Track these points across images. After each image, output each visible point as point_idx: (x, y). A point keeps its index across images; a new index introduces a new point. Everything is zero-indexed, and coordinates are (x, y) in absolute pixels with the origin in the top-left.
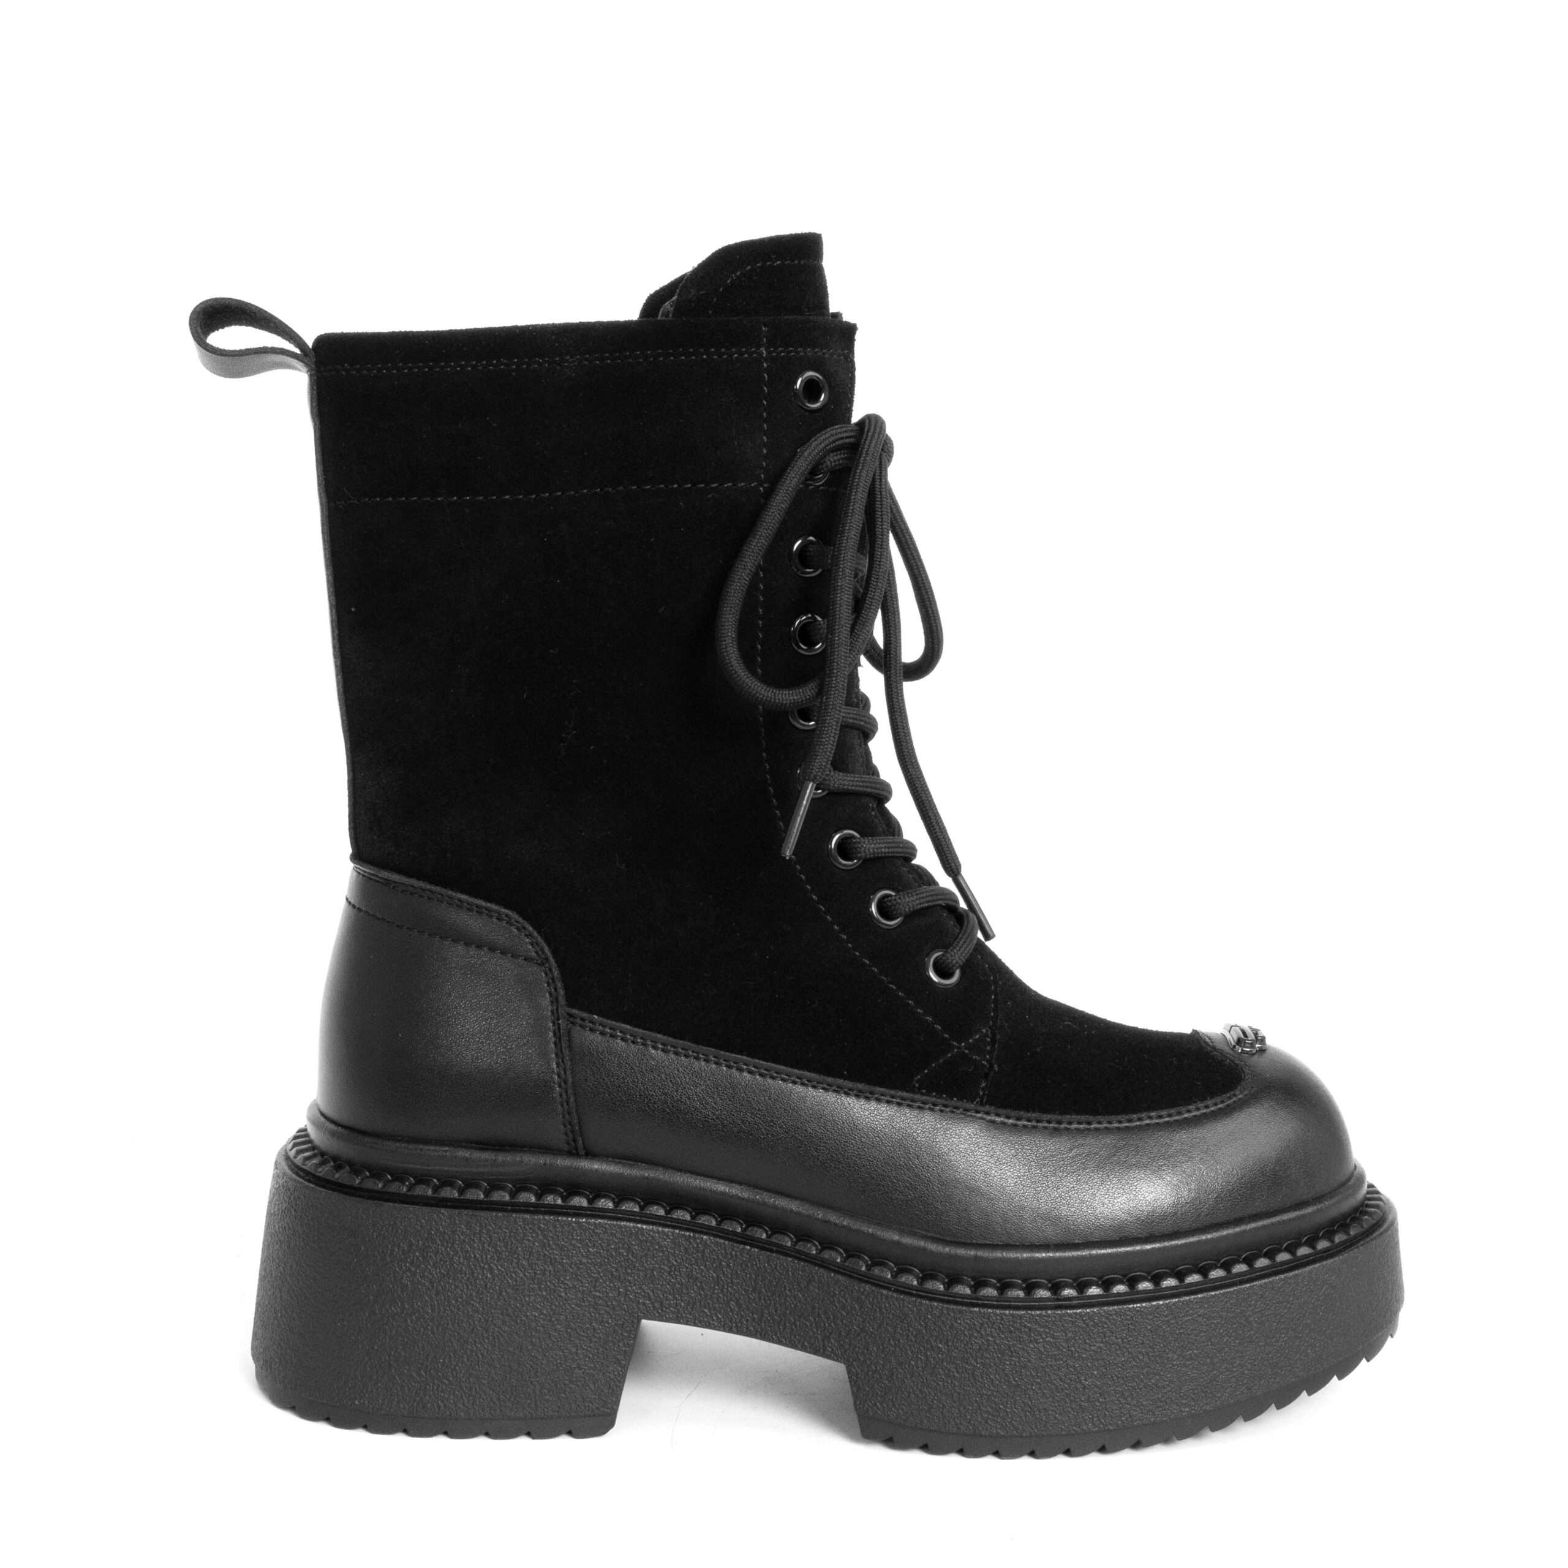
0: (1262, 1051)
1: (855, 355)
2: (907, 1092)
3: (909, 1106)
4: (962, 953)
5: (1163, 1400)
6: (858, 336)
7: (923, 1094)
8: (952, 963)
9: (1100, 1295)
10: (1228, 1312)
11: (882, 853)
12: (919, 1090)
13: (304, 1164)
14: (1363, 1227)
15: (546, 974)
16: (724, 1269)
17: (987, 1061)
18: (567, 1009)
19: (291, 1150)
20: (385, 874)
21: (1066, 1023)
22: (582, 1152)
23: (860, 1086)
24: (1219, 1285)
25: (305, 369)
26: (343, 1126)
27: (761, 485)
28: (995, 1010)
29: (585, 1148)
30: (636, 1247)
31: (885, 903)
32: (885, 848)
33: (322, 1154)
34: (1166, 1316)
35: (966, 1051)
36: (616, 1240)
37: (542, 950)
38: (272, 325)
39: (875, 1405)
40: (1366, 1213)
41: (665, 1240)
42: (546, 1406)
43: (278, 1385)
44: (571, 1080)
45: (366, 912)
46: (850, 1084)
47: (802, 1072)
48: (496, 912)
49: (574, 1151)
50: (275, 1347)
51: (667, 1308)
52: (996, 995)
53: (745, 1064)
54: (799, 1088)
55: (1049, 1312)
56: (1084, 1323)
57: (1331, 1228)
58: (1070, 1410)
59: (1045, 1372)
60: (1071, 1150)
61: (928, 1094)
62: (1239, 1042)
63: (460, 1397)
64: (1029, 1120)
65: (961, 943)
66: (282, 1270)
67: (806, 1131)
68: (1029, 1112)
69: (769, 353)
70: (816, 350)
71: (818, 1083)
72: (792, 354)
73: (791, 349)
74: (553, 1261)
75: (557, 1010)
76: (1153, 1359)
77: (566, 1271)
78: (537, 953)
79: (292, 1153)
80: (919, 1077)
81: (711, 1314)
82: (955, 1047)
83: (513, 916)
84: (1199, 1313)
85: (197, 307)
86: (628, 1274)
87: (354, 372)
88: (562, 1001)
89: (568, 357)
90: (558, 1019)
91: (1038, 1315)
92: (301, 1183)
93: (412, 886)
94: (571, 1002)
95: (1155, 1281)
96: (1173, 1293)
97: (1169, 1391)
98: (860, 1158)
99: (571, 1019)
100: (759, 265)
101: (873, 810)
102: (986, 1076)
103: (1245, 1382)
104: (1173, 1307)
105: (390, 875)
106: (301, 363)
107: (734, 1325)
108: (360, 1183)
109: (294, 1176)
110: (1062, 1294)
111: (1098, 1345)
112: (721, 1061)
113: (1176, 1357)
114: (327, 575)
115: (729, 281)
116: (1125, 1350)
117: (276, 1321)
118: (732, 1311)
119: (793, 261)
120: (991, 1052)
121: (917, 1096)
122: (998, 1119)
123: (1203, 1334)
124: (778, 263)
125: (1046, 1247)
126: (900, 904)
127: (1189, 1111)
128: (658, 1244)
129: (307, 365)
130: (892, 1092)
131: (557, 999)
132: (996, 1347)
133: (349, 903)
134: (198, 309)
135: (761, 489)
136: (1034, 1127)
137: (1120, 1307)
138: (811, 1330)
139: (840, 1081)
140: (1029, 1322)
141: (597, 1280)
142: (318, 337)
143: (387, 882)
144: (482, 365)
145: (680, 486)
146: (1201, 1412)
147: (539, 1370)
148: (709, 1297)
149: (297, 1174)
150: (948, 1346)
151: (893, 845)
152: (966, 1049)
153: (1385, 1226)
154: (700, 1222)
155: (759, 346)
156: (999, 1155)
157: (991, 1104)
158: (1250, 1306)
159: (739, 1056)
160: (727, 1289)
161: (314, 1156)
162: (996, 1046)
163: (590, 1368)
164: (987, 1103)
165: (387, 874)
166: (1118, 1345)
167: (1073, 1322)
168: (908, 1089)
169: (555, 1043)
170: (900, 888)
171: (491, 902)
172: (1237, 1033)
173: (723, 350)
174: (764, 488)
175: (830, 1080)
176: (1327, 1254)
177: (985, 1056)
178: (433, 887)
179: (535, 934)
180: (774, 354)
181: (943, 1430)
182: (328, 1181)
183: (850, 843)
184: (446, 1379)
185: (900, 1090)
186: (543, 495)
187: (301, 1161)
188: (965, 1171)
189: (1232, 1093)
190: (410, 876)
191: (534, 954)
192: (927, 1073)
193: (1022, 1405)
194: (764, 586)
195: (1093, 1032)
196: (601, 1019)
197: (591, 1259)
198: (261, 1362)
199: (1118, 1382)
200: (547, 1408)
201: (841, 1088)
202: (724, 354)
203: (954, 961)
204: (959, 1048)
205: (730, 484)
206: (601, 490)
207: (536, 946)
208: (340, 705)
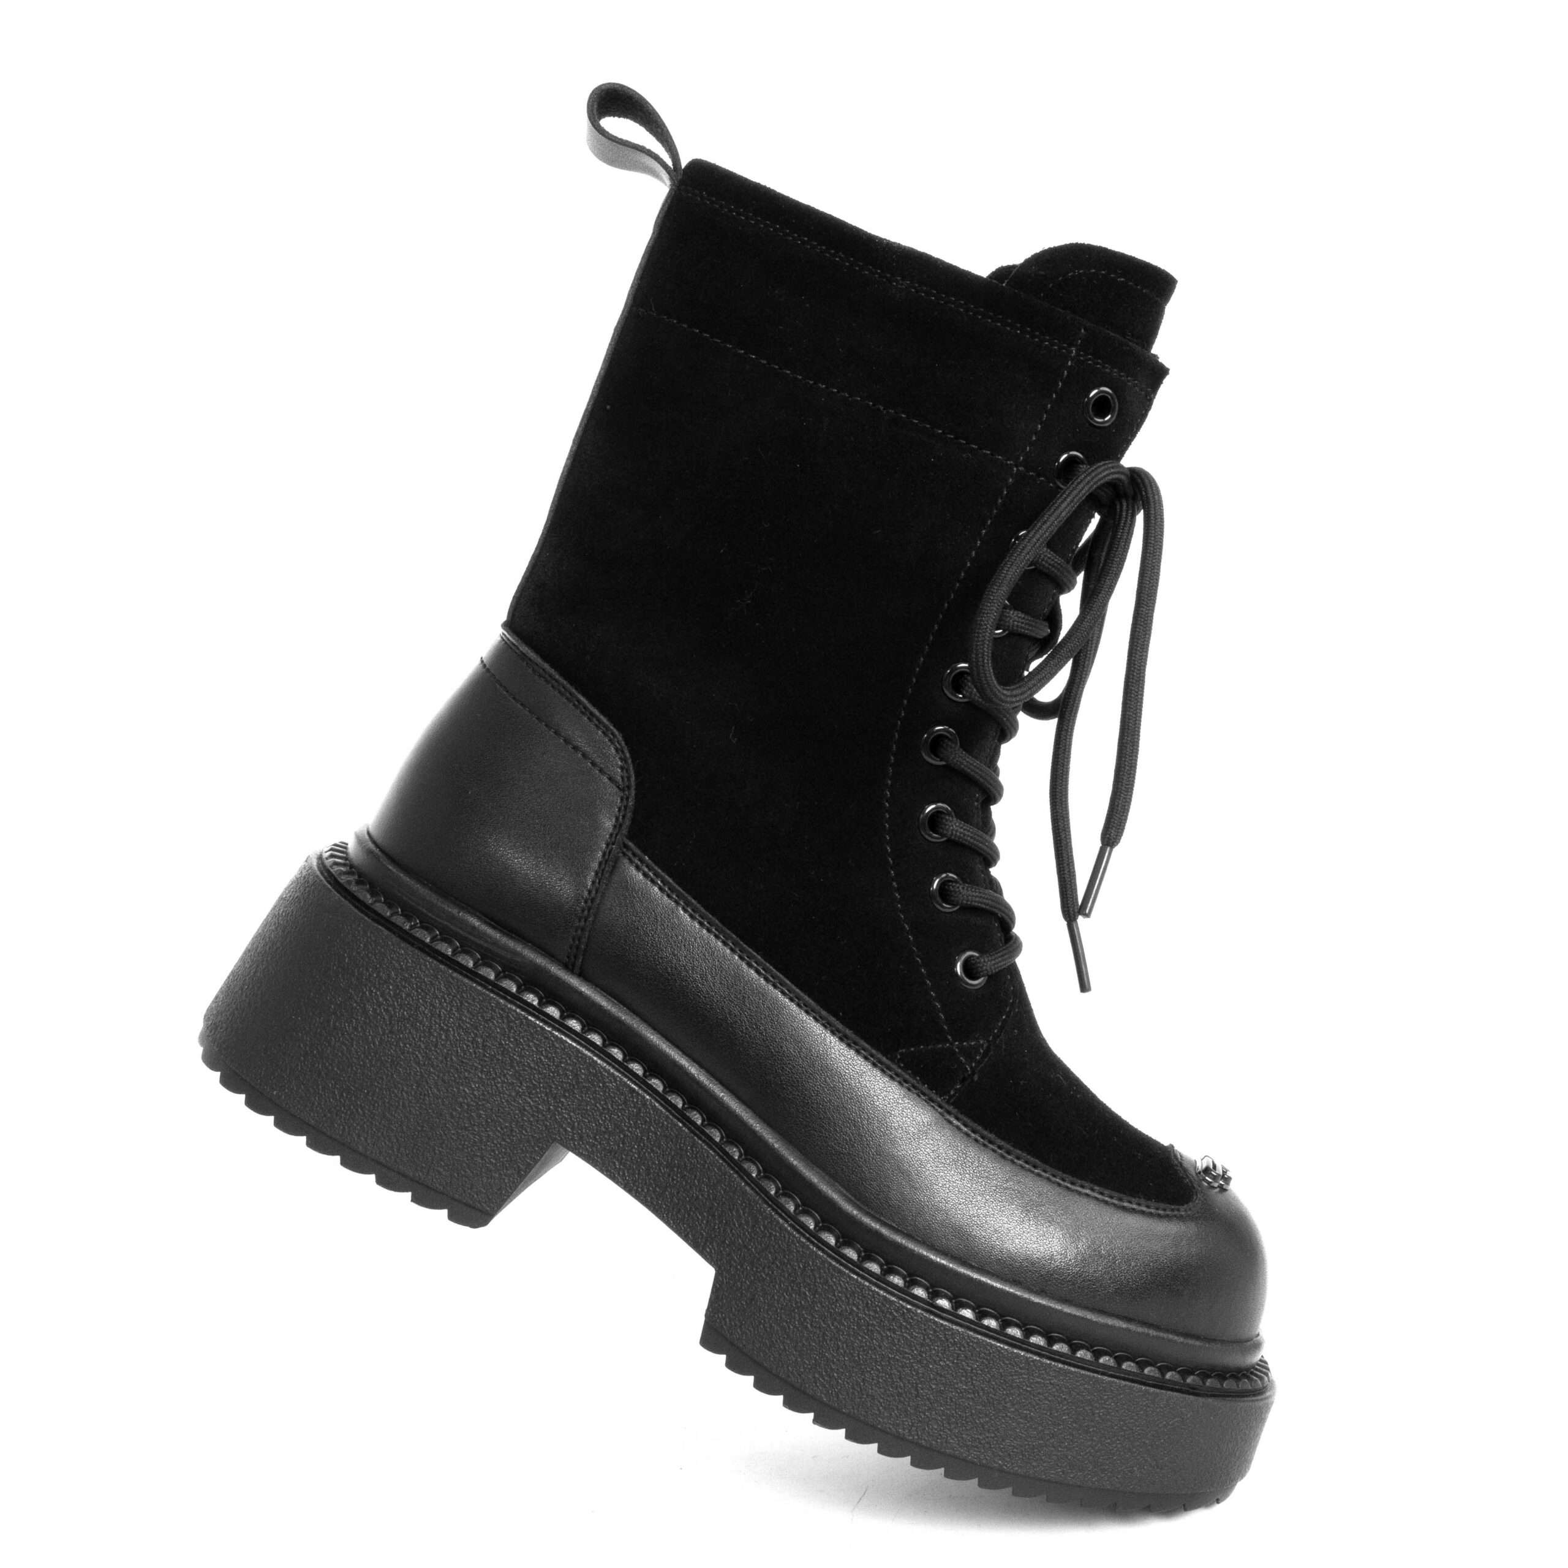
0: (1223, 1189)
1: (1157, 397)
2: (887, 1058)
3: (883, 1071)
4: (995, 964)
5: (982, 1442)
6: (1167, 381)
7: (900, 1067)
8: (982, 968)
9: (971, 1320)
10: (1078, 1394)
11: (966, 840)
12: (898, 1062)
13: (331, 867)
14: (1238, 1387)
15: (622, 799)
16: (651, 1134)
17: (971, 1068)
18: (625, 839)
19: (326, 852)
20: (524, 649)
21: (1058, 1075)
22: (577, 970)
23: (848, 1032)
24: (1081, 1364)
25: (668, 183)
26: (381, 850)
27: (1017, 466)
28: (1002, 1028)
29: (581, 968)
30: (583, 1077)
31: (949, 886)
32: (971, 838)
33: (351, 866)
34: (1021, 1368)
35: (957, 1050)
36: (569, 1061)
37: (629, 778)
38: (659, 130)
39: (724, 1319)
40: (1248, 1378)
41: (611, 1083)
42: (437, 1177)
43: (215, 1047)
44: (598, 902)
45: (493, 675)
46: (840, 1026)
47: (802, 994)
48: (605, 726)
49: (570, 967)
50: (228, 1014)
51: (583, 1143)
52: (1008, 1016)
53: (756, 963)
54: (793, 1007)
55: (919, 1311)
56: (945, 1337)
57: (1209, 1373)
58: (895, 1408)
59: (890, 1363)
60: (1007, 1181)
61: (904, 1069)
62: (1207, 1171)
63: (366, 1131)
64: (983, 1137)
65: (999, 954)
66: (267, 949)
67: (781, 1047)
68: (986, 1129)
69: (1078, 355)
70: (1122, 374)
71: (812, 1011)
72: (1098, 366)
73: (1099, 361)
74: (506, 1052)
75: (617, 835)
76: (991, 1400)
77: (512, 1066)
78: (622, 778)
79: (326, 855)
80: (904, 1050)
81: (620, 1169)
82: (948, 1041)
83: (618, 736)
84: (1052, 1382)
85: (603, 85)
86: (565, 1097)
87: (708, 202)
88: (625, 831)
89: (899, 278)
90: (613, 844)
91: (907, 1309)
92: (321, 881)
93: (544, 670)
94: (630, 837)
95: (1026, 1334)
96: (1036, 1350)
97: (991, 1437)
98: (817, 1095)
99: (625, 850)
100: (1103, 272)
101: (977, 801)
102: (964, 1080)
103: (1064, 1465)
104: (1032, 1364)
105: (529, 651)
106: (667, 175)
107: (635, 1188)
108: (372, 904)
109: (318, 873)
110: (938, 1302)
111: (948, 1362)
112: (737, 950)
113: (1012, 1410)
114: (602, 369)
115: (1070, 274)
116: (969, 1380)
117: (240, 992)
118: (639, 1174)
119: (1137, 285)
120: (979, 1062)
121: (894, 1066)
122: (955, 1122)
123: (1047, 1402)
124: (1122, 279)
125: (944, 1253)
126: (960, 893)
127: (1130, 1202)
128: (604, 1083)
129: (671, 179)
130: (874, 1051)
131: (621, 826)
132: (856, 1319)
133: (482, 661)
134: (603, 87)
135: (1015, 469)
136: (984, 1145)
137: (983, 1338)
138: (700, 1225)
139: (832, 1019)
140: (896, 1311)
141: (535, 1087)
142: (693, 160)
143: (523, 656)
144: (821, 249)
145: (943, 433)
146: (1012, 1471)
147: (446, 1142)
148: (625, 1153)
149: (322, 873)
150: (815, 1297)
151: (980, 839)
152: (958, 1048)
153: (1259, 1397)
154: (650, 1082)
155: (1071, 345)
156: (942, 1154)
157: (956, 1107)
158: (1101, 1399)
159: (755, 954)
160: (645, 1153)
161: (344, 865)
162: (986, 1060)
163: (491, 1163)
164: (952, 1104)
165: (527, 648)
166: (966, 1372)
167: (935, 1331)
168: (889, 1056)
169: (600, 864)
170: (968, 880)
171: (605, 716)
172: (1208, 1162)
173: (1037, 333)
174: (1018, 470)
175: (824, 1013)
176: (1192, 1391)
177: (971, 1062)
178: (561, 680)
179: (630, 761)
180: (1082, 358)
181: (774, 1372)
182: (346, 890)
183: (942, 818)
184: (362, 1109)
185: (882, 1053)
186: (820, 385)
187: (331, 863)
188: (904, 1152)
189: (1177, 1207)
190: (545, 658)
191: (619, 778)
192: (912, 1052)
193: (855, 1383)
194: (976, 554)
195: (1078, 1096)
196: (650, 861)
197: (539, 1066)
198: (210, 1023)
199: (950, 1405)
200: (436, 1179)
201: (830, 1025)
202: (1037, 337)
203: (984, 968)
204: (951, 1044)
205: (989, 452)
206: (874, 405)
207: (625, 771)
208: (558, 486)
